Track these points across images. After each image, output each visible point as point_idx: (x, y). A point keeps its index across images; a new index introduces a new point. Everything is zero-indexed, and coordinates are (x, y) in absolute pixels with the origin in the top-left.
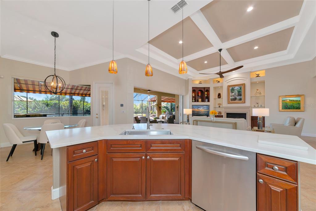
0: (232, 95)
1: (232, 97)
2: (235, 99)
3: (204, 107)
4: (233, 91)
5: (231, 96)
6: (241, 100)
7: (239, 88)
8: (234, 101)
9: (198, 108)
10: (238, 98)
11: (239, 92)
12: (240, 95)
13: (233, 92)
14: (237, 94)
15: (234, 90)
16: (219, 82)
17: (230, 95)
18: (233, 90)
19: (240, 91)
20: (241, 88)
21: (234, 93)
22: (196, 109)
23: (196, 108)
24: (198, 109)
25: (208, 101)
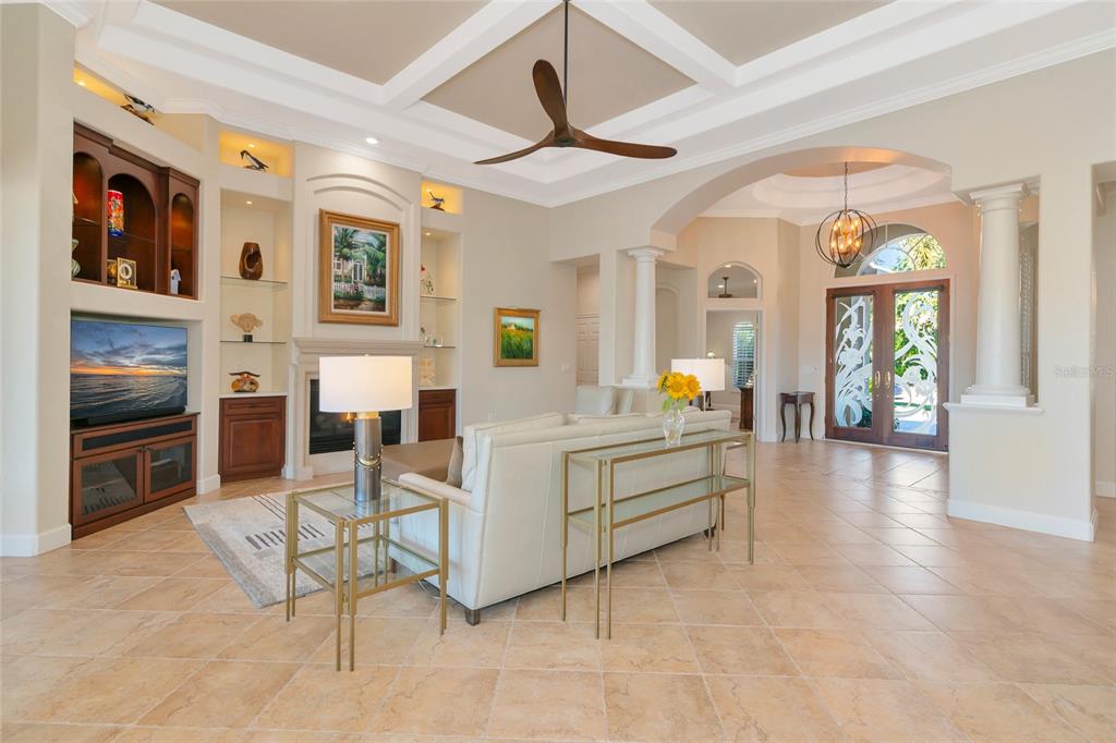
0: (340, 272)
1: (344, 287)
2: (355, 300)
3: (158, 352)
4: (346, 250)
5: (338, 279)
6: (383, 310)
7: (376, 243)
8: (352, 308)
9: (116, 352)
10: (370, 293)
11: (375, 262)
12: (378, 280)
13: (347, 258)
14: (365, 273)
15: (350, 246)
16: (262, 166)
17: (334, 271)
18: (345, 243)
19: (378, 261)
20: (383, 244)
21: (351, 264)
22: (98, 361)
23: (96, 354)
24: (110, 364)
25: (188, 289)
